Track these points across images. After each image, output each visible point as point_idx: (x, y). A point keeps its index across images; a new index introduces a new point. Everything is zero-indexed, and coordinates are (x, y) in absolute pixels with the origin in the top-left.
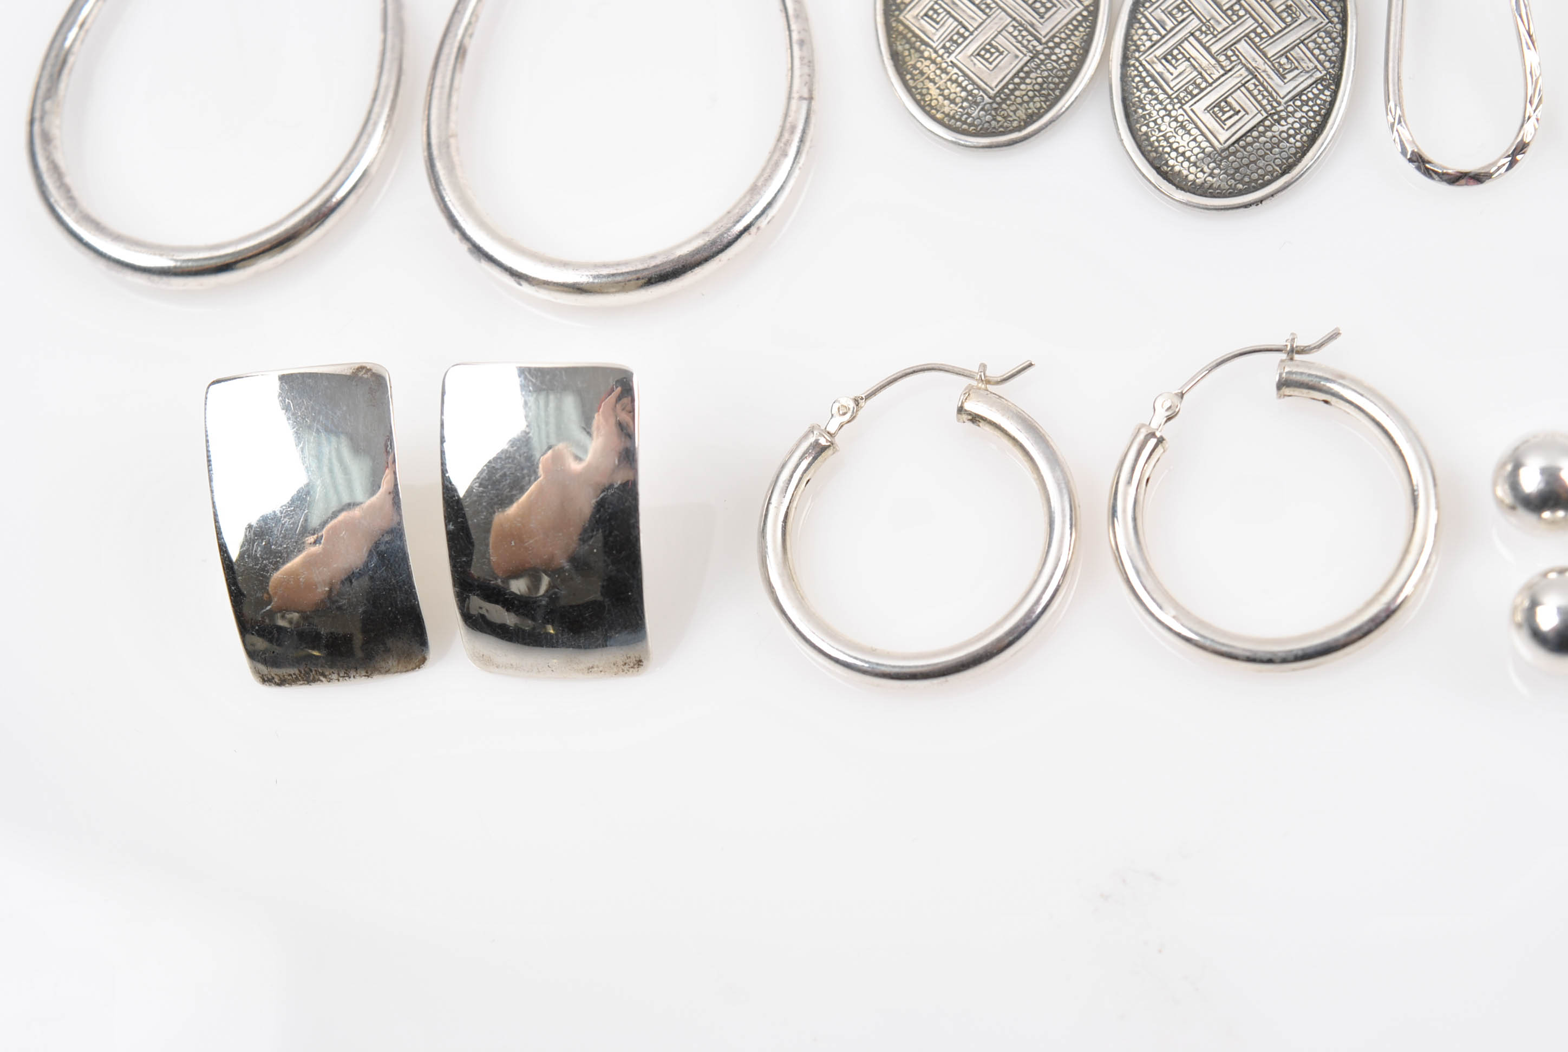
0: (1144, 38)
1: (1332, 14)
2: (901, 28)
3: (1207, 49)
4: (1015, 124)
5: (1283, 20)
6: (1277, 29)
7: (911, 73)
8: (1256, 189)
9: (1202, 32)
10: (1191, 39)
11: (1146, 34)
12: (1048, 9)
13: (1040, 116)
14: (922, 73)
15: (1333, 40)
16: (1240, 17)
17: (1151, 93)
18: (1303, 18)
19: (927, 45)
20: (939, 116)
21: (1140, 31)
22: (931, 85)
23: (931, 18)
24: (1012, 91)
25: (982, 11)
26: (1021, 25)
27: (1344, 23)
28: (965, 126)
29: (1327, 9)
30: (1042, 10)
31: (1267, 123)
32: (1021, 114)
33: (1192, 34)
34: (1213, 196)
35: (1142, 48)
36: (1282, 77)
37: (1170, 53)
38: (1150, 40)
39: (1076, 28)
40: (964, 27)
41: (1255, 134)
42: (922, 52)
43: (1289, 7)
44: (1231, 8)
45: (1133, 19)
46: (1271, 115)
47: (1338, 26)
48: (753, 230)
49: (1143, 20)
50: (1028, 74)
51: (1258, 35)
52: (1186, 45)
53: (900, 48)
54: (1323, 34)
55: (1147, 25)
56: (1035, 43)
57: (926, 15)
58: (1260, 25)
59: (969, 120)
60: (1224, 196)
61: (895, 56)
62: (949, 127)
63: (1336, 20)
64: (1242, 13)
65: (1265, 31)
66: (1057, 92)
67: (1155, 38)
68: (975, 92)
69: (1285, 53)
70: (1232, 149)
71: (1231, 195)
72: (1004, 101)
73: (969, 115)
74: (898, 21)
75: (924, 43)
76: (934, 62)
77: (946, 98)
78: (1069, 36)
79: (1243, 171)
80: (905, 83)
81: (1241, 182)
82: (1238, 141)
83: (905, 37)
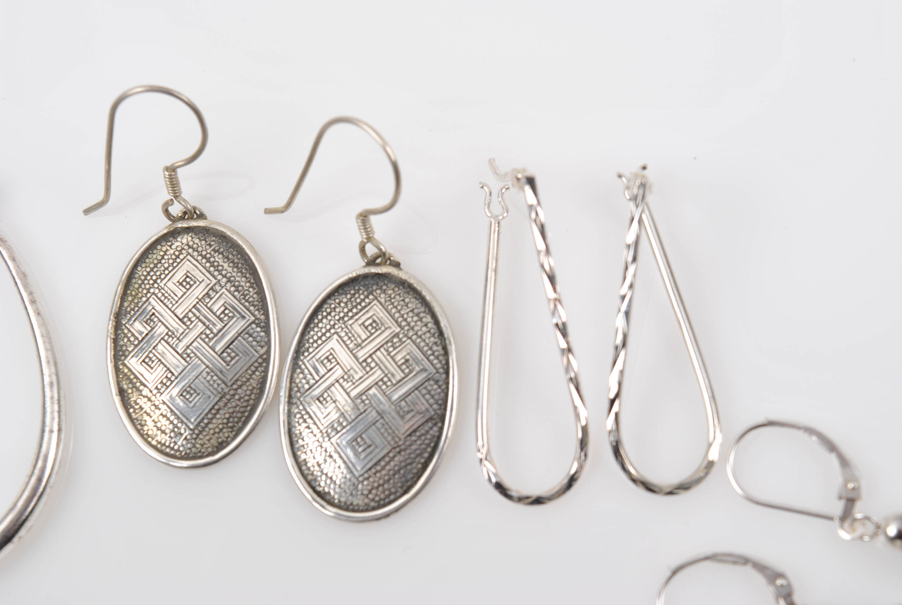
0: (304, 381)
1: (439, 366)
2: (126, 370)
3: (348, 394)
4: (210, 450)
5: (403, 371)
6: (398, 378)
7: (133, 407)
8: (385, 506)
9: (345, 380)
10: (337, 385)
11: (305, 378)
12: (233, 358)
13: (228, 444)
14: (141, 408)
15: (440, 387)
16: (372, 369)
17: (308, 427)
18: (417, 369)
19: (145, 385)
20: (154, 443)
21: (301, 376)
22: (148, 418)
24: (207, 425)
25: (184, 359)
26: (212, 371)
27: (447, 373)
28: (172, 452)
29: (435, 361)
30: (228, 359)
31: (391, 455)
32: (213, 441)
33: (337, 381)
34: (354, 511)
35: (302, 390)
36: (402, 417)
37: (322, 395)
38: (308, 383)
39: (254, 372)
40: (171, 372)
41: (383, 463)
42: (141, 391)
43: (407, 361)
44: (365, 360)
45: (295, 365)
46: (395, 448)
47: (444, 376)
49: (303, 367)
50: (218, 410)
51: (385, 383)
52: (333, 388)
53: (125, 387)
54: (432, 382)
55: (306, 371)
56: (223, 386)
57: (144, 361)
58: (386, 375)
59: (176, 447)
60: (362, 511)
61: (122, 392)
62: (161, 452)
63: (441, 370)
64: (373, 365)
65: (390, 380)
66: (240, 424)
67: (312, 382)
68: (179, 425)
69: (404, 398)
70: (366, 475)
71: (367, 510)
72: (201, 432)
73: (175, 443)
74: (125, 365)
75: (142, 384)
76: (149, 400)
77: (158, 429)
78: (248, 380)
79: (374, 492)
80: (129, 415)
81: (373, 500)
82: (370, 469)
83: (128, 378)
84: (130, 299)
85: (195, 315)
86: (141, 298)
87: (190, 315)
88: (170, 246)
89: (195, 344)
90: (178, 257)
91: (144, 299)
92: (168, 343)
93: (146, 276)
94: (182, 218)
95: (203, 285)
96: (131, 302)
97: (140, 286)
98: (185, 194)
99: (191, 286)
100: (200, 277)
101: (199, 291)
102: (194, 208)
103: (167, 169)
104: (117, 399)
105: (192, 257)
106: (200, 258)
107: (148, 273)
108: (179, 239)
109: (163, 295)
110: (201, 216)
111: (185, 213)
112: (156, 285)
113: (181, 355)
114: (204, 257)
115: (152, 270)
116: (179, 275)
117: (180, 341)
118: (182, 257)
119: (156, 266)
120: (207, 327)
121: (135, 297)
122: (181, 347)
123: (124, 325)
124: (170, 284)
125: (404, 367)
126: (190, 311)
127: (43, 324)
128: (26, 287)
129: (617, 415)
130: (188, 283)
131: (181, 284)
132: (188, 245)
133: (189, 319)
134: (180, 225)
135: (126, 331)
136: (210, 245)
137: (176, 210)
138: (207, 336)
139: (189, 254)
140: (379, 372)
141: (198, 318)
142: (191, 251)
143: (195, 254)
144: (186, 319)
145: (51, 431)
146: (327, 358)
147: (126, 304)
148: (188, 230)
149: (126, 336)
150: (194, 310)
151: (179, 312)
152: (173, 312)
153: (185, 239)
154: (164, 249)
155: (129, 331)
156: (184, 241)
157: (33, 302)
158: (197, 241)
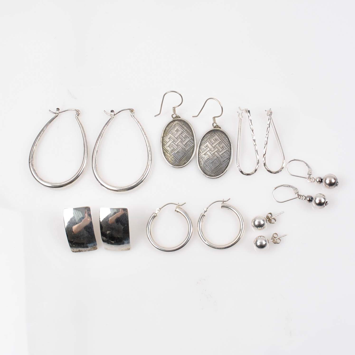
0: (201, 151)
1: (229, 148)
2: (165, 148)
3: (211, 153)
4: (182, 164)
5: (222, 149)
6: (221, 150)
7: (166, 156)
8: (218, 176)
9: (210, 151)
10: (208, 152)
11: (202, 150)
12: (187, 146)
13: (186, 163)
14: (168, 156)
15: (229, 152)
16: (215, 148)
17: (202, 160)
18: (225, 149)
19: (169, 151)
20: (171, 163)
21: (201, 150)
22: (169, 158)
23: (169, 147)
24: (182, 159)
25: (177, 146)
26: (183, 148)
27: (231, 149)
28: (175, 165)
29: (228, 147)
30: (186, 146)
31: (220, 165)
32: (183, 163)
33: (208, 151)
34: (212, 176)
35: (201, 153)
36: (222, 158)
37: (205, 154)
38: (202, 151)
39: (191, 149)
40: (174, 149)
41: (218, 167)
42: (168, 152)
43: (223, 147)
44: (214, 147)
45: (200, 148)
46: (220, 164)
47: (230, 150)
48: (143, 181)
49: (201, 148)
50: (184, 156)
51: (218, 151)
52: (207, 152)
53: (165, 152)
54: (228, 151)
55: (202, 149)
56: (185, 151)
57: (168, 146)
58: (218, 150)
59: (175, 164)
60: (214, 177)
61: (164, 153)
62: (172, 165)
63: (229, 149)
64: (216, 148)
65: (219, 151)
66: (189, 159)
67: (203, 151)
68: (176, 159)
69: (222, 154)
70: (214, 169)
71: (214, 176)
72: (180, 161)
73: (175, 163)
74: (164, 147)
75: (168, 151)
76: (170, 154)
77: (172, 160)
78: (190, 150)
79: (216, 173)
80: (166, 157)
81: (216, 174)
82: (215, 168)
83: (165, 150)
84: (165, 134)
85: (179, 137)
86: (167, 134)
87: (178, 137)
88: (173, 123)
89: (179, 143)
90: (175, 125)
91: (168, 134)
92: (174, 143)
93: (168, 129)
94: (175, 118)
95: (180, 131)
96: (165, 135)
97: (167, 131)
98: (176, 113)
99: (178, 131)
100: (180, 130)
101: (180, 132)
102: (178, 116)
103: (173, 107)
104: (163, 154)
105: (178, 125)
106: (180, 126)
107: (169, 129)
108: (175, 122)
109: (172, 133)
110: (180, 117)
111: (176, 117)
112: (171, 131)
113: (176, 145)
114: (181, 126)
115: (170, 128)
116: (176, 129)
117: (176, 142)
118: (176, 125)
119: (170, 127)
120: (182, 140)
121: (166, 134)
122: (176, 144)
123: (164, 139)
124: (174, 131)
125: (222, 148)
126: (178, 136)
127: (147, 139)
128: (143, 131)
129: (265, 158)
130: (177, 131)
131: (176, 131)
132: (177, 123)
133: (178, 138)
134: (175, 119)
135: (164, 140)
136: (182, 123)
137: (174, 116)
138: (182, 141)
139: (177, 125)
140: (217, 149)
141: (179, 138)
142: (178, 124)
143: (179, 125)
144: (177, 138)
145: (150, 160)
146: (206, 146)
147: (164, 135)
148: (177, 120)
149: (164, 141)
150: (179, 136)
151: (176, 137)
152: (174, 137)
153: (177, 122)
154: (172, 124)
155: (165, 140)
156: (176, 122)
157: (145, 134)
158: (179, 122)
